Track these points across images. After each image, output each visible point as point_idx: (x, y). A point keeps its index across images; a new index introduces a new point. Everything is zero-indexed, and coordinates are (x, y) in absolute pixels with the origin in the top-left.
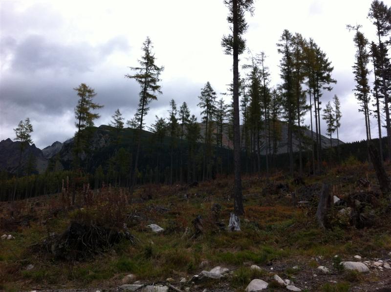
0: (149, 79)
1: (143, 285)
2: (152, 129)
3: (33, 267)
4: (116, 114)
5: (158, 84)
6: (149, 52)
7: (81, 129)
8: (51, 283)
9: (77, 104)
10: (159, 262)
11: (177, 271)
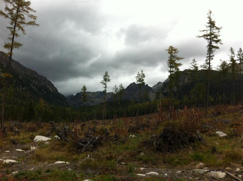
0: (213, 36)
1: (208, 170)
2: (218, 68)
3: (143, 154)
4: (193, 62)
5: (219, 38)
6: (211, 19)
7: (172, 73)
8: (153, 164)
9: (168, 59)
10: (221, 156)
11: (234, 163)
